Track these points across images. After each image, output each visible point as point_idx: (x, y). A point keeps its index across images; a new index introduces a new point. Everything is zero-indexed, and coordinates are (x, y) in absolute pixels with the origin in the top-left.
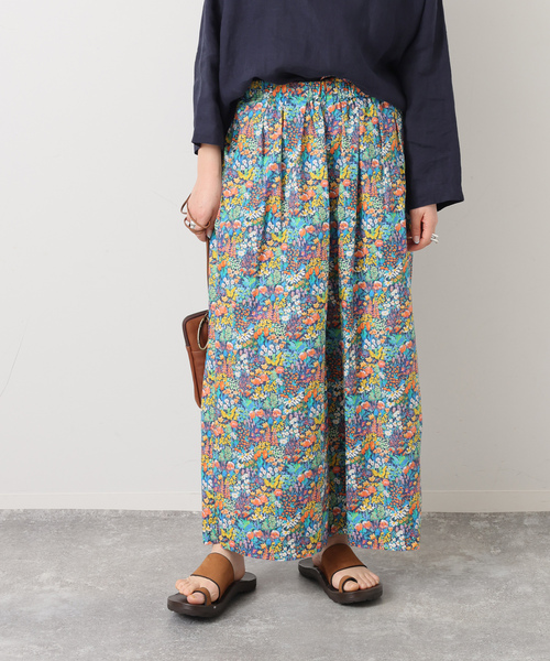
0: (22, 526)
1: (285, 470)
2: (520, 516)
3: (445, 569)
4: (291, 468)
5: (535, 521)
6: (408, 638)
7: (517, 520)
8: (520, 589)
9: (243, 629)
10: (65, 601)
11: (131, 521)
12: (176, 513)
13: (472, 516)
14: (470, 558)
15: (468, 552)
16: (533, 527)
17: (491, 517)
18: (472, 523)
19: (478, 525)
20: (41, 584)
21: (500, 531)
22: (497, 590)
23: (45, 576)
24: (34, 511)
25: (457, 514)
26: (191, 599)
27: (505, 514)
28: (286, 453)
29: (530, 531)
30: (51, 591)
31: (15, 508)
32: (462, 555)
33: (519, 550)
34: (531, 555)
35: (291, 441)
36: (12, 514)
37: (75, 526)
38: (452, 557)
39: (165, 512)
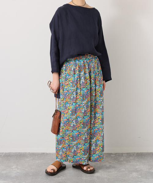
0: (8, 156)
1: (84, 145)
2: (122, 154)
3: (105, 165)
4: (86, 144)
5: (126, 155)
6: (96, 180)
7: (121, 155)
8: (122, 170)
9: (59, 178)
10: (18, 172)
11: (33, 155)
12: (44, 153)
13: (111, 154)
14: (111, 163)
15: (110, 162)
16: (125, 156)
17: (116, 154)
18: (111, 155)
19: (112, 156)
20: (13, 169)
21: (118, 157)
22: (117, 170)
23: (14, 167)
24: (11, 153)
25: (108, 153)
26: (50, 171)
27: (119, 153)
28: (84, 141)
29: (124, 157)
30: (15, 170)
31: (6, 152)
32: (109, 162)
33: (122, 161)
34: (125, 162)
35: (85, 138)
36: (6, 153)
37: (20, 156)
38: (107, 163)
39: (41, 153)
